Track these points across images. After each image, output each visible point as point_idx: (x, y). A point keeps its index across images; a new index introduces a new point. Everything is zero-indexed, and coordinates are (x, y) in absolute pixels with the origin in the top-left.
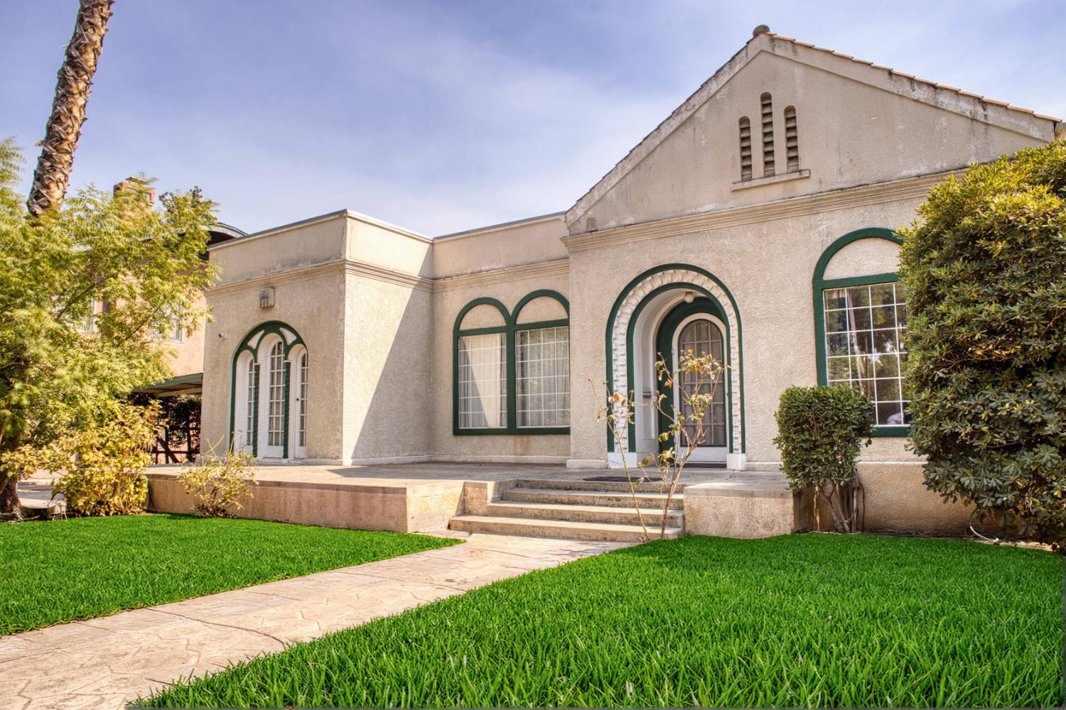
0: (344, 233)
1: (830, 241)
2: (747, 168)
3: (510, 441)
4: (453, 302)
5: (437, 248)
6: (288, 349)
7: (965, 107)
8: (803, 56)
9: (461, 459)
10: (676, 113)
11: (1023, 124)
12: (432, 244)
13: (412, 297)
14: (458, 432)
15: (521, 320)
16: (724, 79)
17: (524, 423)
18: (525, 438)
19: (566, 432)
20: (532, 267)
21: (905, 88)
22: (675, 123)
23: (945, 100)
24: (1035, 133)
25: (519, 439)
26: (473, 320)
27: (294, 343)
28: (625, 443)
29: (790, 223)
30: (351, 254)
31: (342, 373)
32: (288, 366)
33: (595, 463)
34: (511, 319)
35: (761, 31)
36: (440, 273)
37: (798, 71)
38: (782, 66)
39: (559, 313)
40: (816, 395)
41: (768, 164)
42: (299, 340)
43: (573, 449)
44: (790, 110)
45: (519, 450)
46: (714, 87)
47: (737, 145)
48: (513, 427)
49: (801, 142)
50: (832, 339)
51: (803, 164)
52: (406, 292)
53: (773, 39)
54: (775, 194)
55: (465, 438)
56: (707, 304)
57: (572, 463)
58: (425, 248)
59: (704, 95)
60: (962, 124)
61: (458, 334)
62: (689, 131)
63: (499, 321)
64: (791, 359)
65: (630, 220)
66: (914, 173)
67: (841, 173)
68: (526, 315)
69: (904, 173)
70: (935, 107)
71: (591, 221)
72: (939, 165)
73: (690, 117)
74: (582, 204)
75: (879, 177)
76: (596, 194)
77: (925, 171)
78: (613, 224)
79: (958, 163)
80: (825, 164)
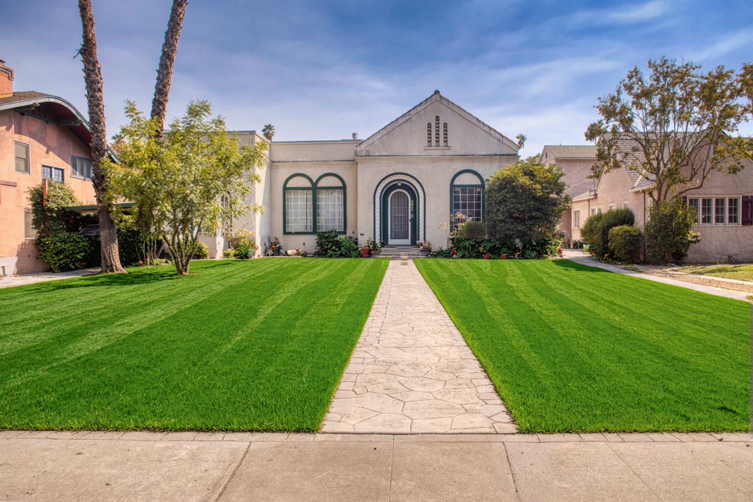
1: (456, 172)
2: (430, 142)
4: (283, 174)
7: (497, 136)
8: (451, 106)
11: (511, 145)
12: (270, 145)
14: (285, 233)
21: (481, 126)
22: (404, 119)
23: (492, 132)
26: (294, 183)
29: (444, 164)
34: (315, 185)
35: (437, 92)
36: (274, 160)
37: (449, 111)
38: (444, 107)
39: (337, 183)
41: (437, 142)
44: (445, 124)
46: (419, 109)
47: (426, 133)
48: (315, 230)
49: (448, 136)
50: (455, 197)
51: (449, 144)
53: (441, 97)
54: (439, 152)
55: (290, 236)
59: (415, 111)
60: (496, 141)
61: (286, 189)
62: (409, 123)
63: (307, 185)
65: (384, 154)
66: (482, 154)
67: (461, 150)
68: (322, 183)
69: (479, 153)
70: (490, 134)
71: (368, 151)
72: (489, 153)
73: (410, 118)
74: (364, 144)
75: (473, 153)
76: (370, 141)
77: (485, 153)
78: (377, 154)
79: (494, 153)
80: (456, 144)
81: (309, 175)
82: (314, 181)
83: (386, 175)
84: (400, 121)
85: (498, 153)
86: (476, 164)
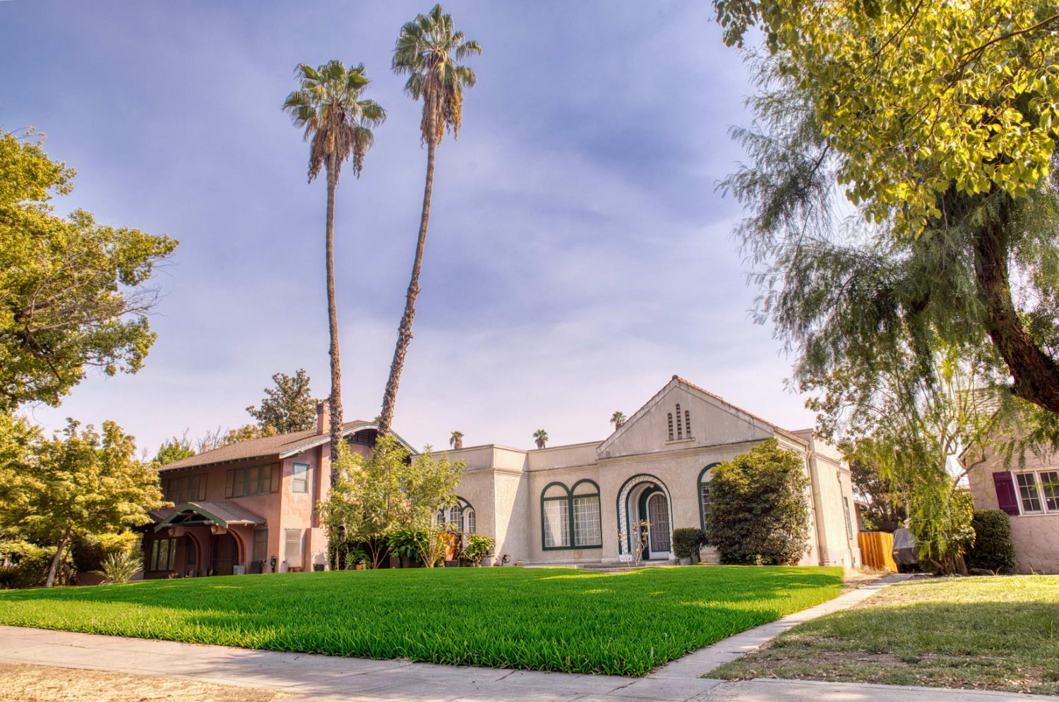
0: (492, 455)
1: (703, 467)
2: (671, 434)
3: (572, 552)
4: (540, 483)
5: (530, 456)
6: (462, 510)
7: (747, 418)
8: (691, 390)
9: (547, 562)
10: (643, 408)
11: (765, 427)
12: (527, 454)
13: (521, 481)
14: (545, 549)
15: (576, 492)
16: (661, 396)
17: (578, 543)
18: (579, 551)
19: (600, 547)
20: (579, 467)
21: (727, 408)
22: (642, 413)
23: (740, 415)
24: (769, 431)
25: (576, 551)
26: (550, 493)
27: (466, 507)
28: (627, 551)
29: (688, 459)
30: (496, 465)
31: (494, 522)
32: (463, 518)
33: (614, 560)
34: (570, 493)
35: (675, 377)
36: (533, 468)
37: (690, 396)
38: (683, 393)
39: (593, 490)
40: (700, 532)
41: (680, 433)
42: (469, 505)
43: (604, 554)
44: (687, 412)
45: (577, 556)
46: (657, 399)
47: (667, 425)
48: (573, 544)
49: (691, 426)
50: (705, 497)
51: (693, 435)
52: (518, 479)
53: (679, 382)
54: (682, 446)
55: (549, 552)
56: (657, 488)
57: (603, 560)
58: (524, 455)
59: (654, 402)
60: (747, 424)
61: (543, 500)
62: (648, 417)
63: (564, 494)
64: (690, 514)
65: (624, 454)
66: (732, 441)
67: (706, 440)
68: (578, 491)
69: (728, 442)
70: (738, 417)
71: (608, 453)
72: (739, 440)
73: (648, 411)
74: (604, 445)
75: (720, 442)
76: (610, 441)
77: (734, 441)
78: (618, 455)
79: (745, 440)
80: (701, 435)
81: (565, 483)
82: (570, 489)
83: (627, 478)
84: (639, 416)
85: (750, 439)
86: (725, 455)
